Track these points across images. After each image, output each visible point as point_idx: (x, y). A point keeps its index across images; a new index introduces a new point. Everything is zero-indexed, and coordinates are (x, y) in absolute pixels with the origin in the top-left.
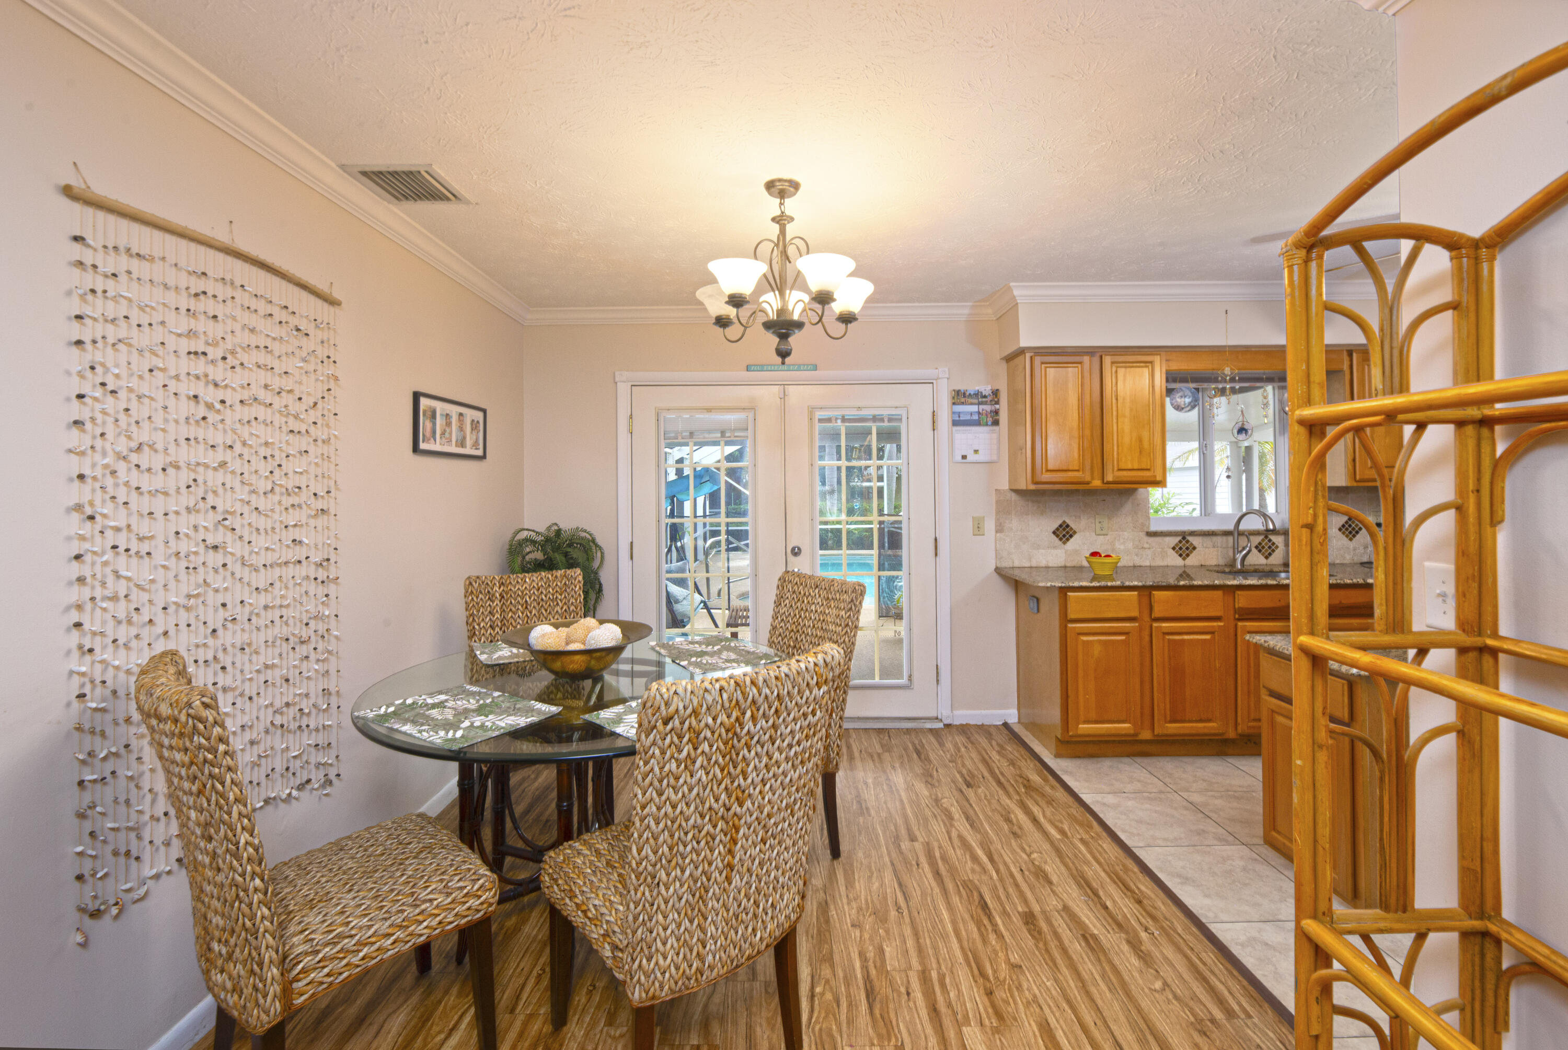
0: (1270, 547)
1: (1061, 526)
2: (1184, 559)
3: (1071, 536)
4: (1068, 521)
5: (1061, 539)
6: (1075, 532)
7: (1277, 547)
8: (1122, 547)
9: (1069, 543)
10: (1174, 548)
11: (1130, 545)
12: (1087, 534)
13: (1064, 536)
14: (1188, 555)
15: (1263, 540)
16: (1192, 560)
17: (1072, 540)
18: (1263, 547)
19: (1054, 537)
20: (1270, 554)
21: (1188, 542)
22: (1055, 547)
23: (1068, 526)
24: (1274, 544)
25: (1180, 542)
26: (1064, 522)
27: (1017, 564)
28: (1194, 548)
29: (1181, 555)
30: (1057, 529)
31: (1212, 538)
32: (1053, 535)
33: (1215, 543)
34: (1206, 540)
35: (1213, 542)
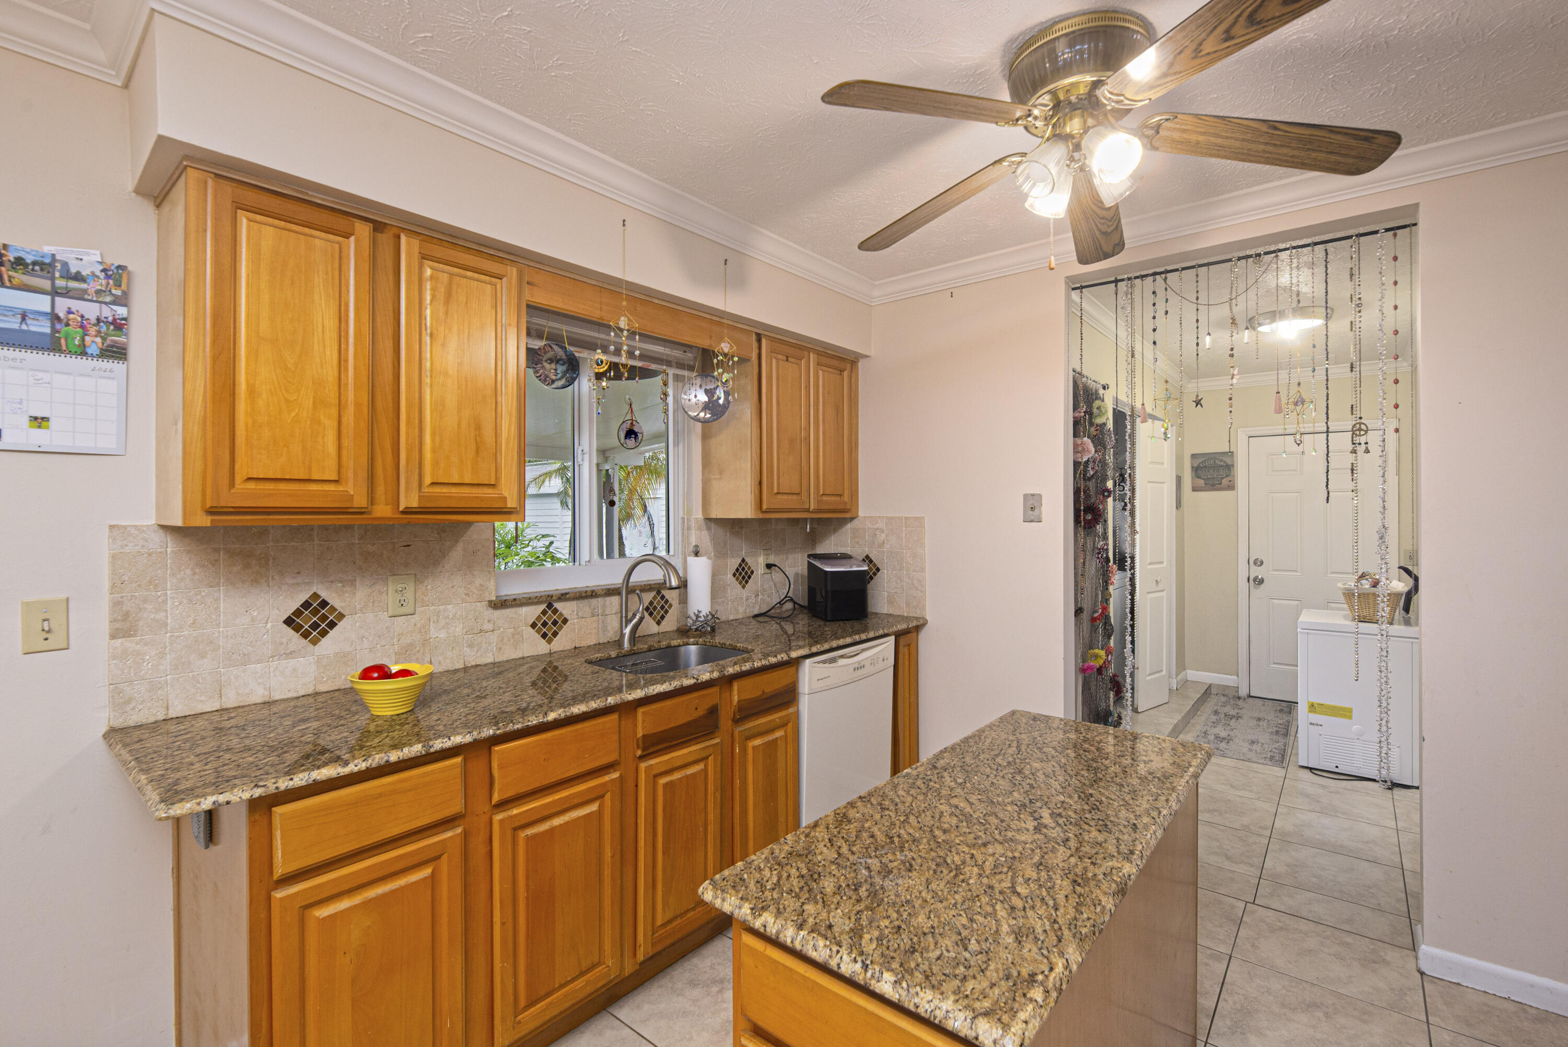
0: (662, 607)
1: (306, 605)
2: (549, 642)
3: (332, 625)
4: (324, 594)
5: (305, 635)
6: (341, 616)
7: (671, 606)
8: (443, 635)
9: (325, 641)
10: (534, 625)
11: (458, 629)
12: (370, 616)
13: (315, 626)
14: (555, 634)
15: (655, 598)
16: (562, 642)
17: (332, 633)
18: (655, 608)
19: (289, 631)
20: (663, 617)
21: (555, 611)
22: (291, 655)
23: (324, 604)
24: (667, 601)
25: (544, 612)
26: (315, 596)
27: (177, 710)
28: (565, 621)
29: (544, 636)
30: (298, 613)
31: (590, 600)
32: (285, 626)
33: (594, 609)
34: (581, 605)
35: (592, 607)
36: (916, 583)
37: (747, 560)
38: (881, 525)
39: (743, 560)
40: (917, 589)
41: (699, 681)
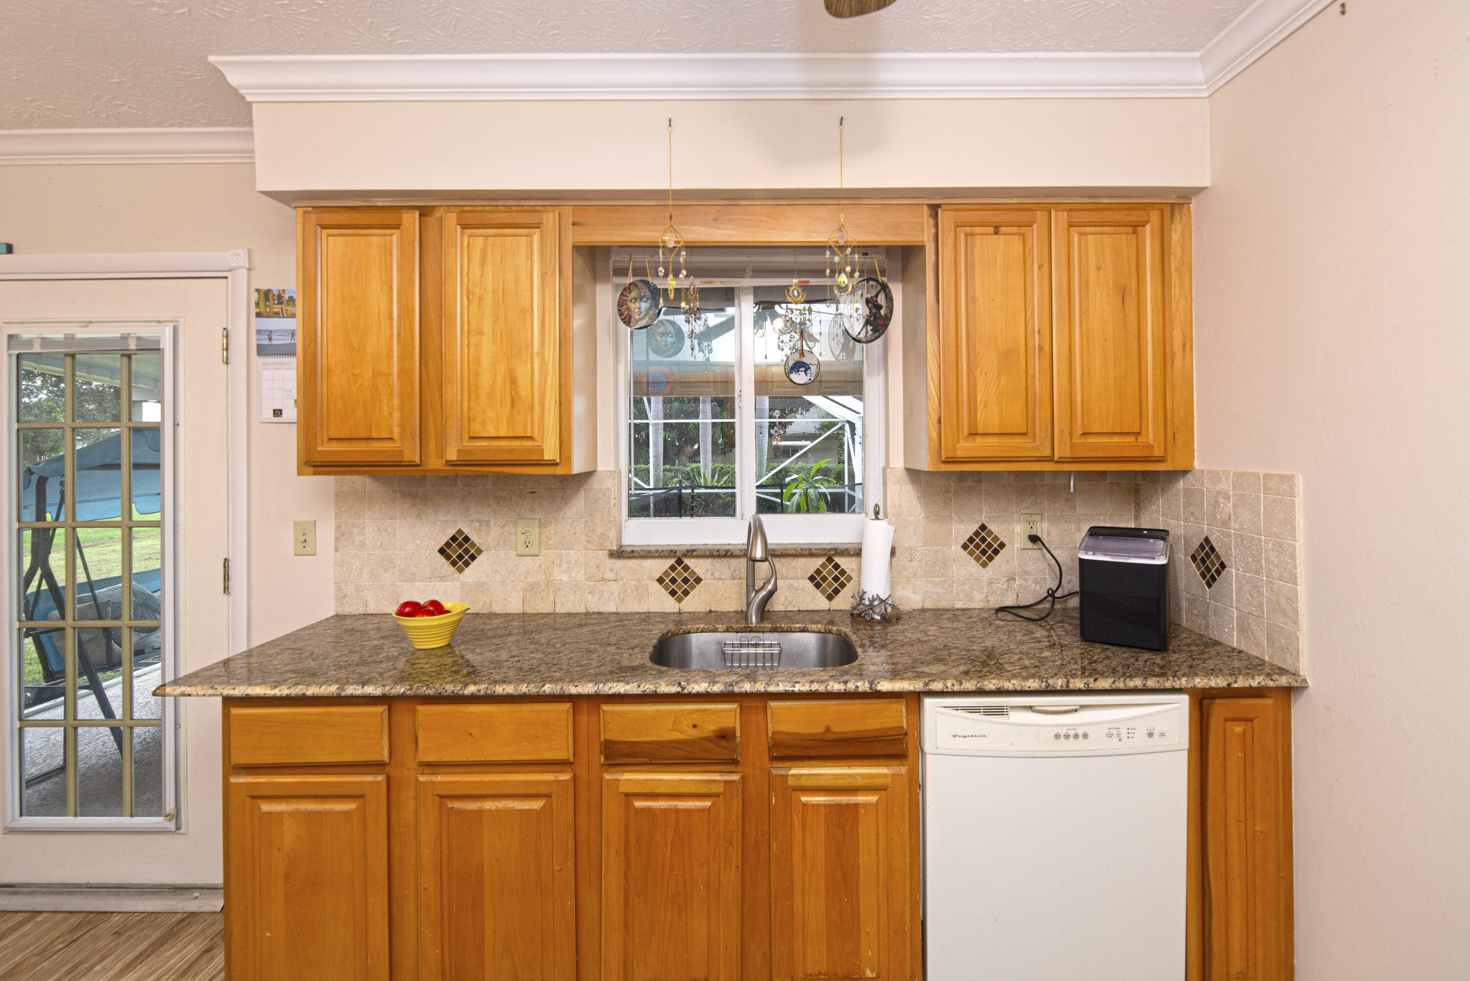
0: (836, 579)
1: (454, 538)
2: (679, 600)
3: (473, 558)
4: (467, 531)
5: (454, 564)
6: (479, 551)
7: (849, 578)
8: (565, 578)
9: (468, 571)
10: (660, 580)
11: (580, 575)
12: (502, 553)
13: (460, 557)
14: (686, 593)
15: (824, 566)
16: (695, 602)
17: (473, 564)
18: (824, 579)
19: (441, 559)
20: (836, 591)
21: (686, 568)
22: (442, 578)
23: (467, 539)
24: (843, 572)
25: (673, 568)
26: (460, 532)
27: (371, 610)
28: (698, 580)
29: (673, 593)
30: (448, 544)
31: (729, 560)
32: (439, 554)
33: (735, 570)
34: (717, 565)
35: (732, 569)
36: (1283, 601)
37: (990, 527)
38: (1225, 486)
39: (983, 527)
40: (1286, 615)
41: (686, 691)
